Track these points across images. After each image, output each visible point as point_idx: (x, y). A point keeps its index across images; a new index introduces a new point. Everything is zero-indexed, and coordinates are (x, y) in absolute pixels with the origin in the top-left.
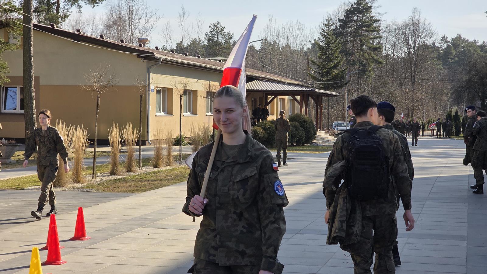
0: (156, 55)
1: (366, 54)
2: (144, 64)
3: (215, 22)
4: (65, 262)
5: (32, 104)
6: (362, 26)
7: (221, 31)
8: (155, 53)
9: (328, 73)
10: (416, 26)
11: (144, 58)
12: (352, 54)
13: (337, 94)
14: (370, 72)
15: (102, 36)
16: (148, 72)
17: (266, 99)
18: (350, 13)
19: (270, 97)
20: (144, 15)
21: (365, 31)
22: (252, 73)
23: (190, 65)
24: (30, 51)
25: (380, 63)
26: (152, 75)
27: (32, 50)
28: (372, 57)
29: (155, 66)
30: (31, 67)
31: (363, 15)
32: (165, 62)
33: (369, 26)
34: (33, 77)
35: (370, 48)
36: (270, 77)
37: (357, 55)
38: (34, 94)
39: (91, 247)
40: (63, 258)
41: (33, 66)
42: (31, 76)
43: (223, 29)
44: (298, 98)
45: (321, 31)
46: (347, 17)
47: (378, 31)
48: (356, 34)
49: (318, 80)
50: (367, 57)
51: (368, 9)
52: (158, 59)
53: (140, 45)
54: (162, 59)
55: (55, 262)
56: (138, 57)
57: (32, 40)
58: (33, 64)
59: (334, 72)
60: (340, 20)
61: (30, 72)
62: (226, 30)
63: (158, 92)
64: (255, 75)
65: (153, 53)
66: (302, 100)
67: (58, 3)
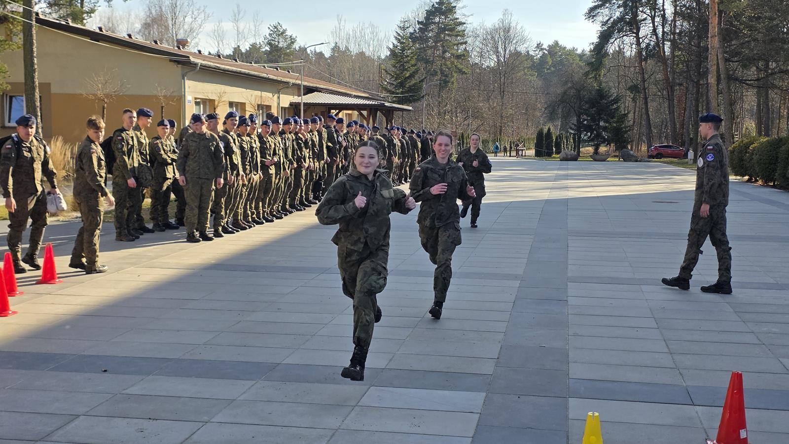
0: (192, 59)
1: (448, 63)
2: (178, 69)
6: (444, 29)
7: (282, 33)
8: (191, 57)
9: (403, 84)
10: (507, 30)
11: (178, 62)
12: (433, 62)
13: (410, 108)
14: (453, 83)
15: (130, 37)
16: (183, 78)
18: (430, 14)
21: (449, 35)
22: (312, 83)
24: (32, 51)
25: (464, 73)
26: (188, 83)
27: (35, 49)
28: (456, 66)
29: (191, 73)
30: (34, 71)
31: (446, 17)
32: (205, 69)
33: (452, 30)
34: (37, 83)
35: (452, 54)
36: (334, 89)
37: (439, 63)
38: (38, 104)
41: (37, 70)
42: (33, 82)
44: (365, 113)
45: (395, 34)
46: (427, 18)
47: (463, 36)
48: (437, 39)
49: (393, 93)
50: (450, 66)
51: (451, 10)
52: (196, 64)
53: (179, 48)
54: (199, 64)
56: (171, 61)
57: (35, 38)
58: (36, 67)
59: (411, 83)
60: (419, 23)
61: (33, 77)
62: (288, 33)
63: (197, 104)
64: (315, 85)
65: (189, 57)
66: (369, 116)
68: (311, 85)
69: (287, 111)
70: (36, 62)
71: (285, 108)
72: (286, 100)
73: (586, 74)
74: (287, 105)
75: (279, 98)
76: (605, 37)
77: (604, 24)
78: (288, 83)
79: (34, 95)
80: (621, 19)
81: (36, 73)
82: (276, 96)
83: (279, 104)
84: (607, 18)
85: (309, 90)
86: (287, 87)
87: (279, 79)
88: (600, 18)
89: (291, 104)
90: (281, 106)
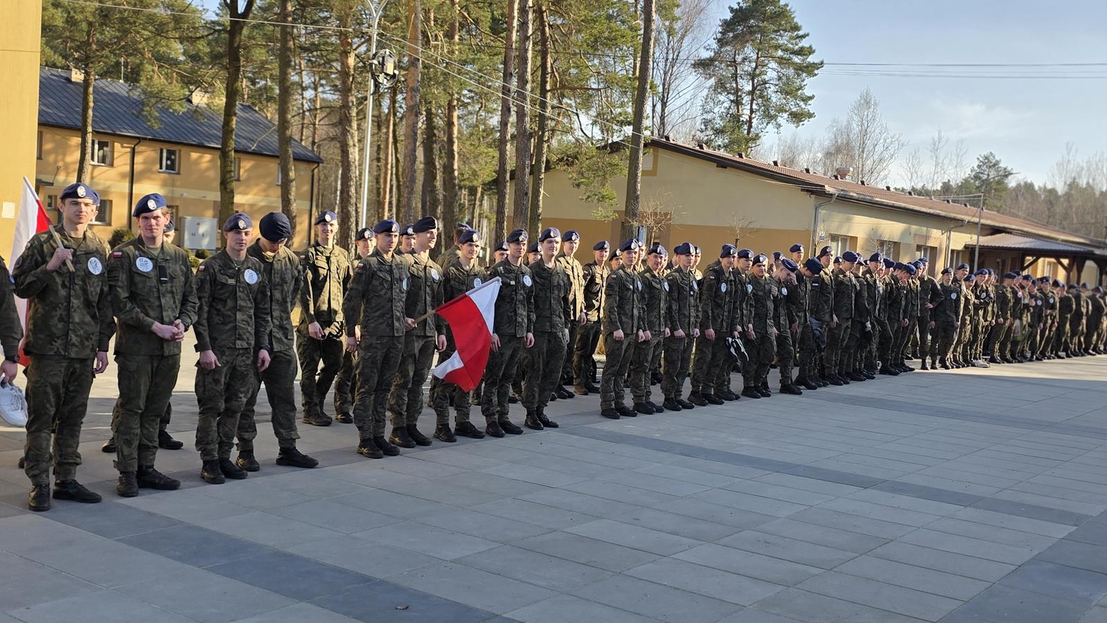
0: (826, 188)
2: (811, 200)
3: (985, 153)
7: (994, 165)
11: (812, 192)
16: (817, 212)
17: (1023, 261)
19: (1029, 259)
22: (997, 221)
29: (826, 205)
32: (845, 200)
36: (1030, 230)
44: (1065, 261)
52: (830, 195)
53: (836, 177)
54: (836, 195)
56: (802, 190)
62: (1002, 165)
64: (1002, 225)
65: (823, 186)
66: (1071, 265)
67: (750, 122)
68: (997, 224)
69: (961, 255)
71: (958, 252)
72: (960, 240)
74: (960, 247)
75: (949, 236)
78: (962, 220)
82: (945, 236)
83: (948, 246)
85: (996, 231)
86: (962, 226)
87: (948, 215)
89: (966, 247)
90: (951, 248)
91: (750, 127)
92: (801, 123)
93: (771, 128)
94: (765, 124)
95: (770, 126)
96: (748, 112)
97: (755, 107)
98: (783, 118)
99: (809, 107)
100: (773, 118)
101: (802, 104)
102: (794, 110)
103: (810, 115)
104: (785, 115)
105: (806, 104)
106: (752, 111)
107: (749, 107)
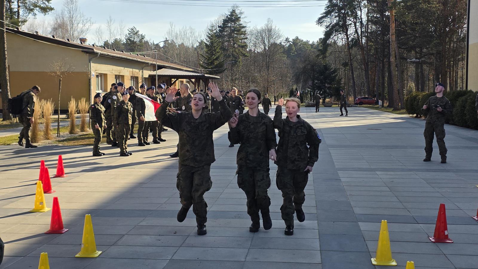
0: (95, 50)
1: (237, 50)
2: (87, 56)
3: (132, 27)
4: (54, 191)
5: (7, 85)
6: (234, 30)
7: (136, 33)
8: (94, 49)
9: (212, 63)
10: (270, 30)
11: (87, 52)
12: (227, 50)
13: (219, 77)
14: (240, 62)
15: (53, 37)
16: (90, 62)
17: (171, 81)
18: (226, 21)
19: (173, 80)
20: (82, 21)
21: (236, 34)
22: (161, 63)
23: (119, 58)
24: (4, 48)
25: (246, 56)
26: (92, 64)
27: (6, 46)
28: (241, 52)
29: (95, 58)
30: (5, 59)
31: (235, 23)
32: (102, 56)
33: (239, 31)
34: (7, 66)
35: (239, 46)
36: (173, 66)
37: (231, 50)
38: (8, 78)
39: (69, 181)
40: (53, 189)
41: (7, 58)
42: (5, 65)
43: (138, 31)
44: (193, 80)
45: (207, 34)
46: (223, 24)
47: (245, 34)
48: (230, 36)
49: (206, 68)
50: (238, 52)
51: (238, 19)
52: (97, 53)
53: (82, 43)
54: (99, 53)
55: (48, 192)
56: (82, 51)
57: (5, 39)
58: (6, 56)
59: (216, 63)
60: (219, 27)
61: (5, 63)
62: (140, 33)
63: (97, 76)
64: (163, 64)
65: (93, 49)
66: (196, 82)
67: (18, 12)
69: (147, 80)
70: (6, 53)
71: (146, 78)
72: (147, 73)
73: (318, 56)
74: (147, 76)
75: (143, 72)
76: (328, 35)
77: (327, 27)
78: (148, 63)
79: (5, 73)
80: (337, 24)
81: (7, 60)
82: (141, 71)
83: (143, 76)
84: (329, 24)
85: (160, 67)
86: (148, 66)
87: (143, 61)
88: (325, 24)
89: (150, 76)
91: (19, 14)
92: (47, 13)
93: (31, 16)
94: (28, 14)
95: (30, 14)
96: (17, 6)
97: (20, 4)
98: (37, 11)
99: (50, 4)
100: (32, 10)
101: (46, 2)
102: (42, 6)
103: (52, 9)
104: (38, 8)
105: (49, 3)
106: (19, 6)
107: (16, 3)
